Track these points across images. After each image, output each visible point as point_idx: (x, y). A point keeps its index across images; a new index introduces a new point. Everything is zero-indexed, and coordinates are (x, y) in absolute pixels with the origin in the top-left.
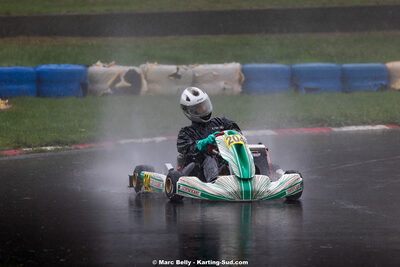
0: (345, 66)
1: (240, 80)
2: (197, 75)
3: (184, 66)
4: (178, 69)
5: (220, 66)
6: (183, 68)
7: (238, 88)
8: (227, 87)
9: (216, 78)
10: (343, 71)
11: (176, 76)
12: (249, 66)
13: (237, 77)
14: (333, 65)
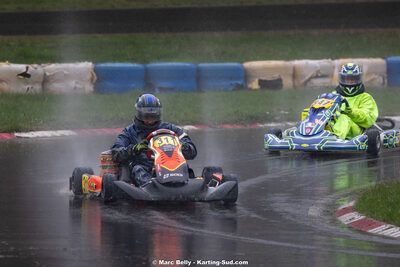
0: (201, 65)
1: (92, 80)
2: (48, 74)
3: (35, 65)
4: (27, 68)
5: (71, 65)
6: (32, 68)
7: (89, 88)
8: (78, 86)
9: (66, 77)
10: (199, 70)
11: (25, 75)
12: (102, 65)
13: (89, 76)
14: (187, 64)
